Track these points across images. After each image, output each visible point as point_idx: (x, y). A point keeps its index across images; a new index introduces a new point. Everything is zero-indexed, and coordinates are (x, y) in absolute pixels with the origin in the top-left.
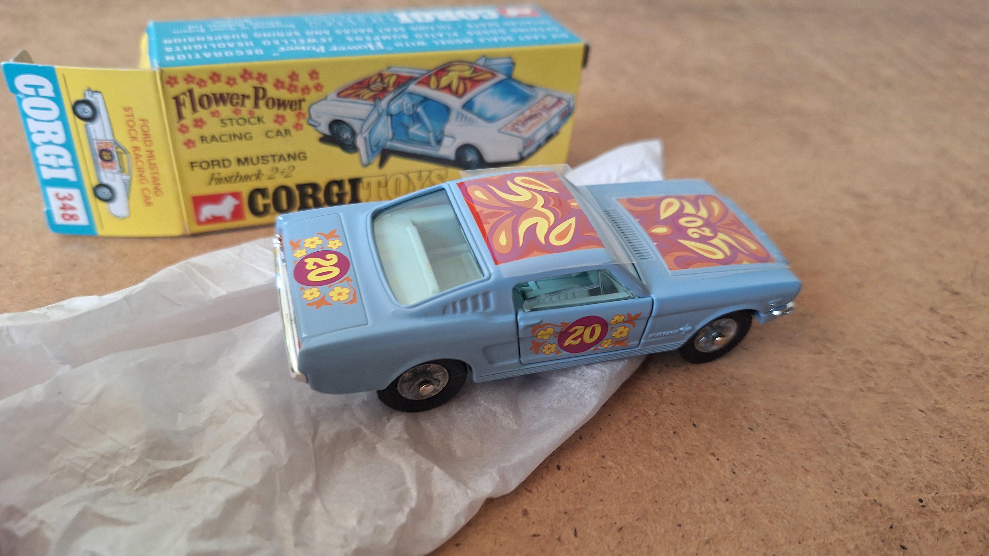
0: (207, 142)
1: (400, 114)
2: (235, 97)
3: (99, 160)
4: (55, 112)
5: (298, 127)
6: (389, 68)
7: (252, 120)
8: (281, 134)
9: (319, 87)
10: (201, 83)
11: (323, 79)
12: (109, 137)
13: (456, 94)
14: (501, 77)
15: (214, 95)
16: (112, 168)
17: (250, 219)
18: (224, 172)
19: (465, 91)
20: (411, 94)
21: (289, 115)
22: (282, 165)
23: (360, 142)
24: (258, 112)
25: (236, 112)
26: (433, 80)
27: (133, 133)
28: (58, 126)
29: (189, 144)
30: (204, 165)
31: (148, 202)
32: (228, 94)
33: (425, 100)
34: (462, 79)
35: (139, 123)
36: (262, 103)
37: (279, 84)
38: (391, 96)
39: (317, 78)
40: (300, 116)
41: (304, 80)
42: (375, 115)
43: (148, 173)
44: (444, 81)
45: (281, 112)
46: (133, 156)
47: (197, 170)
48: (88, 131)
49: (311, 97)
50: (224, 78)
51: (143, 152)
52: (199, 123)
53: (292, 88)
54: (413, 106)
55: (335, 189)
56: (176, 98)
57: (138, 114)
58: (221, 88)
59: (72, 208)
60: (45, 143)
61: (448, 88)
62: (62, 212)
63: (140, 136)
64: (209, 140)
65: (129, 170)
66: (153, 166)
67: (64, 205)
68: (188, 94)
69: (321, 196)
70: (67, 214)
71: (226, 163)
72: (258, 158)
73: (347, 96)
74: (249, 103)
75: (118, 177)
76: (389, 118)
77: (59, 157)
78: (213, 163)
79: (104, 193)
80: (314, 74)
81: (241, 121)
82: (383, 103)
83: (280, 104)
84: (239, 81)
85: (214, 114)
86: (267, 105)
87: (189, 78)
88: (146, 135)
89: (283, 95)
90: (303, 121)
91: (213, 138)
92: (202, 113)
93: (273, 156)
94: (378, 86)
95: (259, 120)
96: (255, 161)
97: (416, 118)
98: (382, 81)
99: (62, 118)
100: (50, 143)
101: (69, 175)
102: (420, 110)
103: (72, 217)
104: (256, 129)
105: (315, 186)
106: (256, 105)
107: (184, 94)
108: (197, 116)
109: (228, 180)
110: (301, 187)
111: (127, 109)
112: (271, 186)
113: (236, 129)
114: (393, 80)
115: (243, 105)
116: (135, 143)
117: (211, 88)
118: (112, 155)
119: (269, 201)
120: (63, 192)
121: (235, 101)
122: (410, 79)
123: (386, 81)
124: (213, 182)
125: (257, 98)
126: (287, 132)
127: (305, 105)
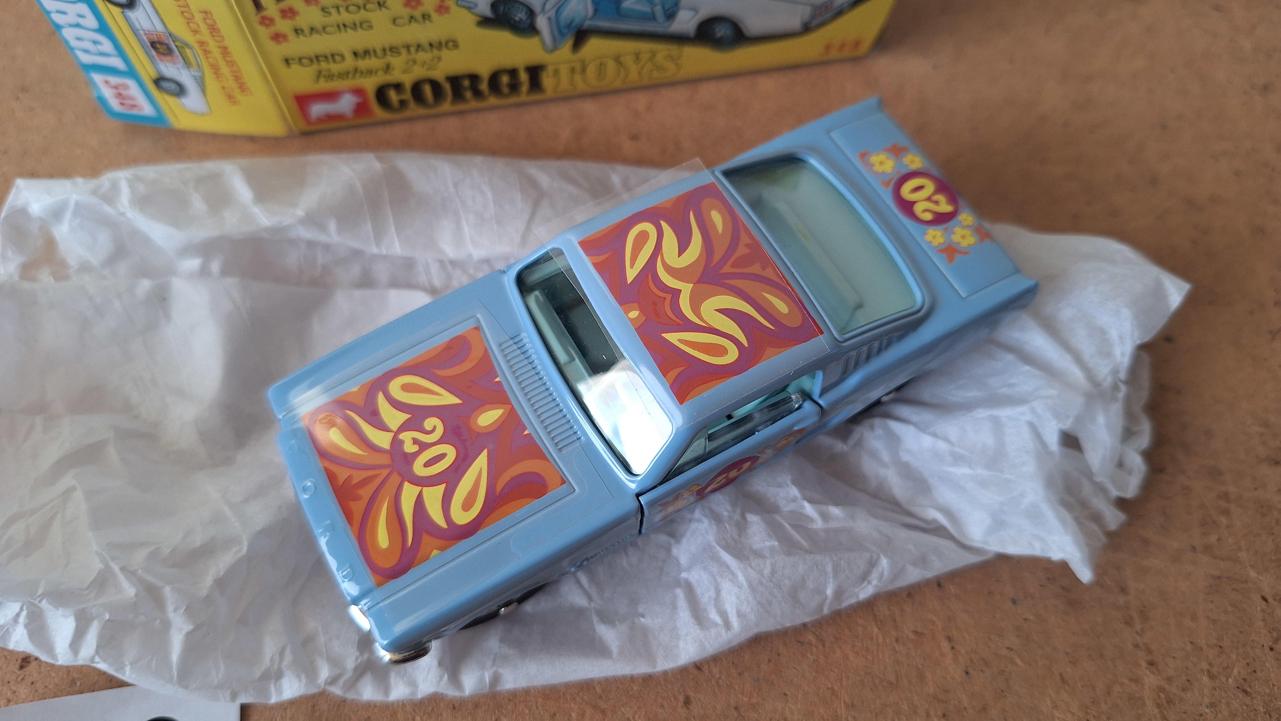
0: (305, 36)
3: (153, 52)
5: (442, 9)
7: (369, 6)
8: (416, 21)
12: (159, 27)
16: (174, 62)
17: (380, 114)
18: (335, 68)
22: (422, 56)
23: (541, 22)
27: (193, 26)
28: (83, 9)
29: (278, 37)
30: (305, 61)
31: (233, 101)
35: (198, 16)
46: (199, 52)
47: (295, 67)
48: (127, 19)
51: (213, 48)
52: (288, 13)
55: (505, 79)
60: (71, 26)
63: (203, 28)
64: (306, 32)
65: (198, 65)
66: (231, 64)
69: (484, 86)
71: (337, 58)
72: (384, 50)
75: (184, 71)
77: (95, 42)
78: (318, 59)
79: (169, 86)
81: (352, 8)
85: (310, 2)
88: (213, 29)
90: (449, 3)
91: (312, 30)
92: (292, 2)
93: (407, 46)
95: (380, 5)
96: (379, 52)
100: (79, 26)
101: (116, 62)
104: (377, 17)
105: (474, 78)
108: (285, 5)
109: (344, 75)
110: (453, 79)
112: (407, 80)
113: (347, 18)
116: (200, 37)
118: (169, 49)
119: (407, 96)
124: (322, 79)
126: (426, 17)
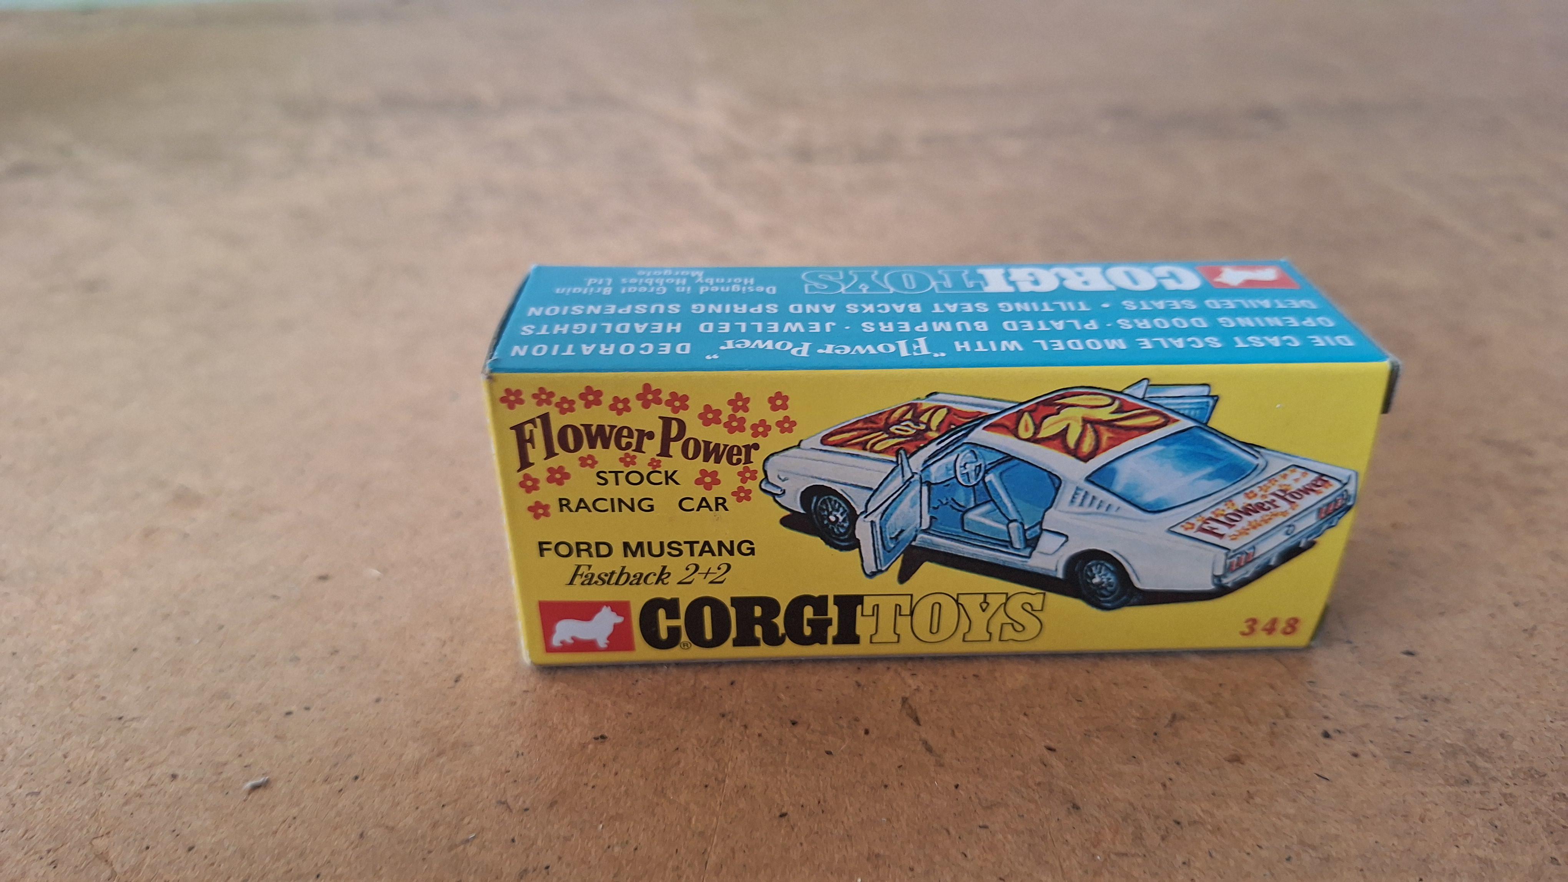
0: (570, 510)
2: (625, 432)
5: (742, 495)
6: (931, 394)
7: (655, 477)
8: (709, 508)
9: (786, 424)
10: (565, 406)
11: (795, 410)
13: (1075, 453)
15: (587, 427)
17: (643, 651)
18: (600, 566)
19: (1096, 449)
20: (974, 446)
21: (726, 471)
22: (707, 561)
23: (863, 530)
24: (667, 464)
25: (627, 461)
26: (1026, 422)
29: (539, 510)
30: (563, 549)
32: (612, 427)
34: (1090, 422)
36: (675, 448)
37: (709, 416)
38: (931, 447)
39: (785, 407)
40: (745, 474)
41: (759, 410)
42: (895, 482)
44: (1050, 427)
45: (711, 466)
47: (550, 556)
49: (770, 442)
50: (607, 400)
52: (558, 476)
53: (735, 425)
54: (978, 468)
55: (809, 612)
56: (518, 429)
58: (601, 415)
61: (1059, 440)
64: (573, 506)
68: (539, 422)
69: (779, 622)
71: (604, 550)
72: (661, 545)
73: (842, 443)
74: (652, 447)
76: (925, 490)
78: (579, 548)
80: (778, 401)
81: (634, 477)
82: (917, 462)
83: (710, 451)
84: (635, 405)
85: (586, 461)
86: (685, 451)
87: (543, 396)
89: (718, 435)
90: (752, 485)
91: (581, 503)
92: (564, 459)
93: (691, 543)
94: (907, 427)
95: (669, 477)
96: (656, 550)
97: (983, 493)
98: (916, 420)
102: (992, 478)
104: (661, 494)
105: (770, 605)
106: (665, 452)
107: (532, 421)
108: (553, 462)
109: (605, 580)
110: (743, 604)
112: (686, 598)
113: (626, 492)
114: (938, 417)
115: (639, 448)
117: (581, 416)
119: (679, 623)
121: (624, 441)
122: (978, 419)
123: (925, 418)
124: (578, 581)
125: (666, 438)
126: (720, 503)
127: (757, 457)
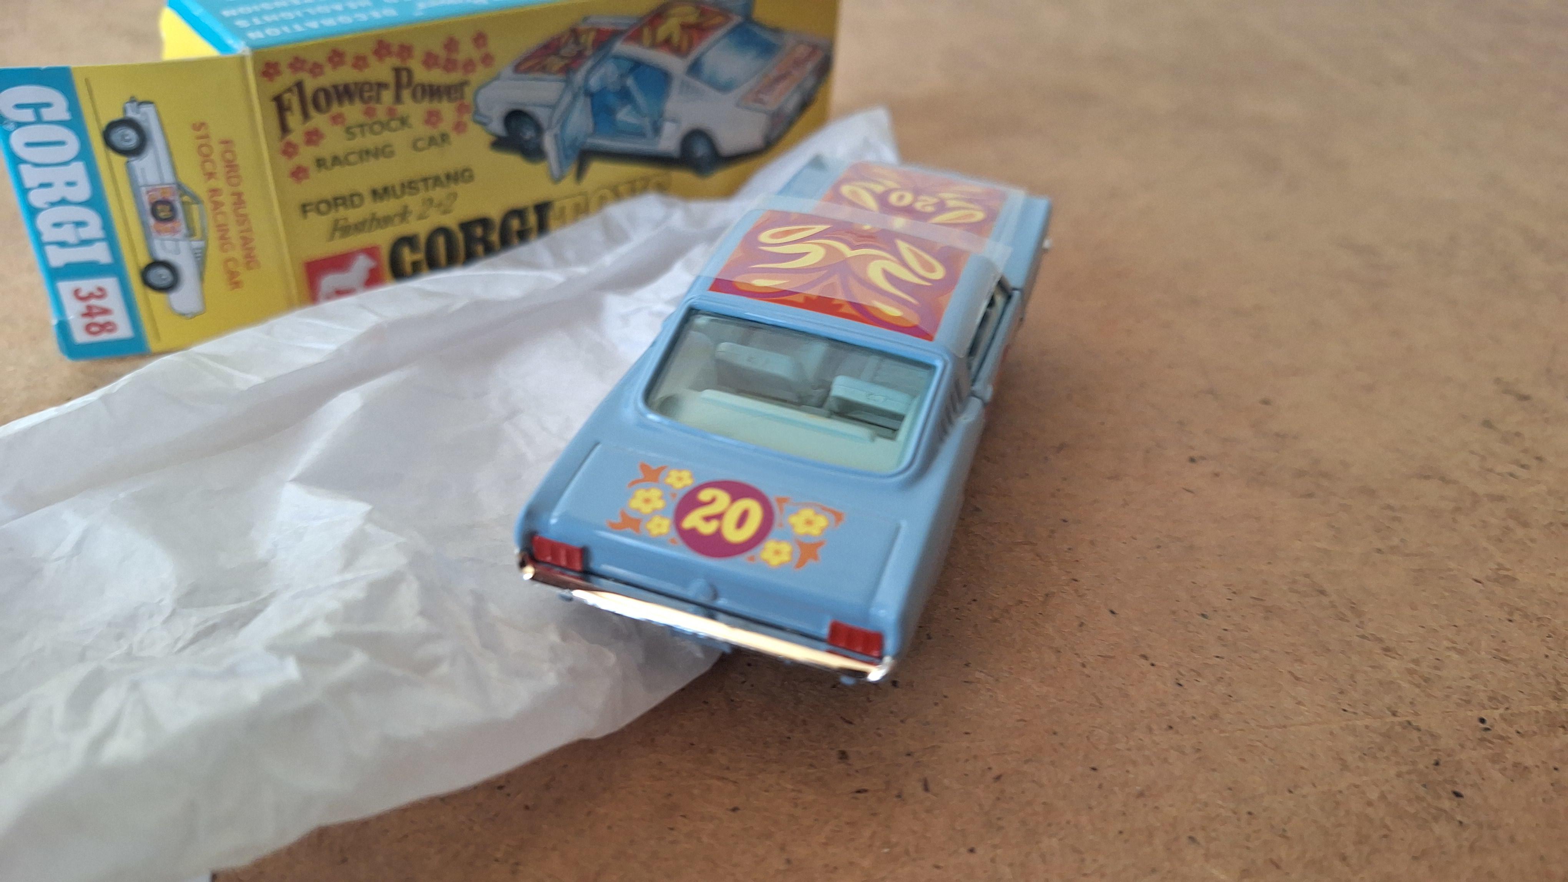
0: (327, 168)
1: (603, 91)
2: (367, 87)
3: (152, 221)
4: (73, 146)
5: (459, 127)
6: (585, 19)
7: (394, 124)
8: (436, 144)
9: (487, 59)
10: (316, 69)
11: (494, 45)
12: (168, 178)
13: (678, 51)
14: (737, 19)
15: (335, 87)
16: (174, 231)
18: (353, 215)
19: (691, 46)
20: (617, 57)
21: (447, 109)
22: (438, 194)
23: (549, 143)
24: (401, 109)
25: (369, 112)
26: (646, 32)
27: (208, 166)
28: (78, 170)
29: (299, 173)
30: (323, 207)
31: (234, 281)
32: (356, 84)
33: (636, 66)
34: (685, 27)
35: (217, 149)
36: (406, 94)
37: (430, 60)
38: (589, 64)
39: (485, 44)
40: (462, 109)
41: (467, 50)
42: (567, 98)
43: (234, 233)
44: (662, 32)
45: (436, 105)
46: (208, 206)
47: (312, 215)
48: (131, 173)
49: (477, 76)
50: (349, 59)
51: (226, 198)
52: (313, 137)
53: (450, 65)
54: (622, 76)
55: (515, 224)
56: (278, 99)
57: (217, 132)
58: (345, 75)
59: (105, 311)
60: (53, 204)
61: (667, 44)
62: (88, 320)
63: (220, 169)
64: (329, 163)
65: (203, 230)
66: (243, 219)
67: (89, 308)
68: (295, 90)
69: (495, 235)
70: (95, 324)
71: (356, 200)
72: (403, 185)
73: (530, 70)
74: (387, 96)
75: (183, 245)
76: (589, 100)
77: (80, 224)
78: (336, 202)
79: (161, 275)
80: (480, 39)
81: (377, 128)
82: (579, 77)
83: (433, 92)
84: (372, 60)
85: (337, 119)
86: (414, 96)
87: (297, 64)
88: (231, 167)
89: (437, 76)
90: (467, 118)
91: (336, 160)
92: (319, 120)
93: (425, 180)
94: (569, 50)
95: (404, 122)
96: (398, 191)
97: (625, 95)
98: (577, 42)
99: (85, 155)
100: (63, 202)
101: (100, 253)
102: (630, 82)
103: (104, 327)
104: (398, 139)
105: (486, 223)
106: (398, 99)
107: (289, 90)
108: (311, 125)
109: (359, 227)
110: (466, 226)
111: (199, 126)
112: (422, 230)
113: (369, 141)
114: (592, 36)
115: (378, 100)
116: (213, 183)
117: (332, 77)
118: (173, 209)
119: (420, 256)
120: (87, 285)
121: (366, 95)
122: (615, 34)
123: (583, 39)
124: (337, 234)
125: (399, 86)
126: (444, 138)
127: (468, 91)
